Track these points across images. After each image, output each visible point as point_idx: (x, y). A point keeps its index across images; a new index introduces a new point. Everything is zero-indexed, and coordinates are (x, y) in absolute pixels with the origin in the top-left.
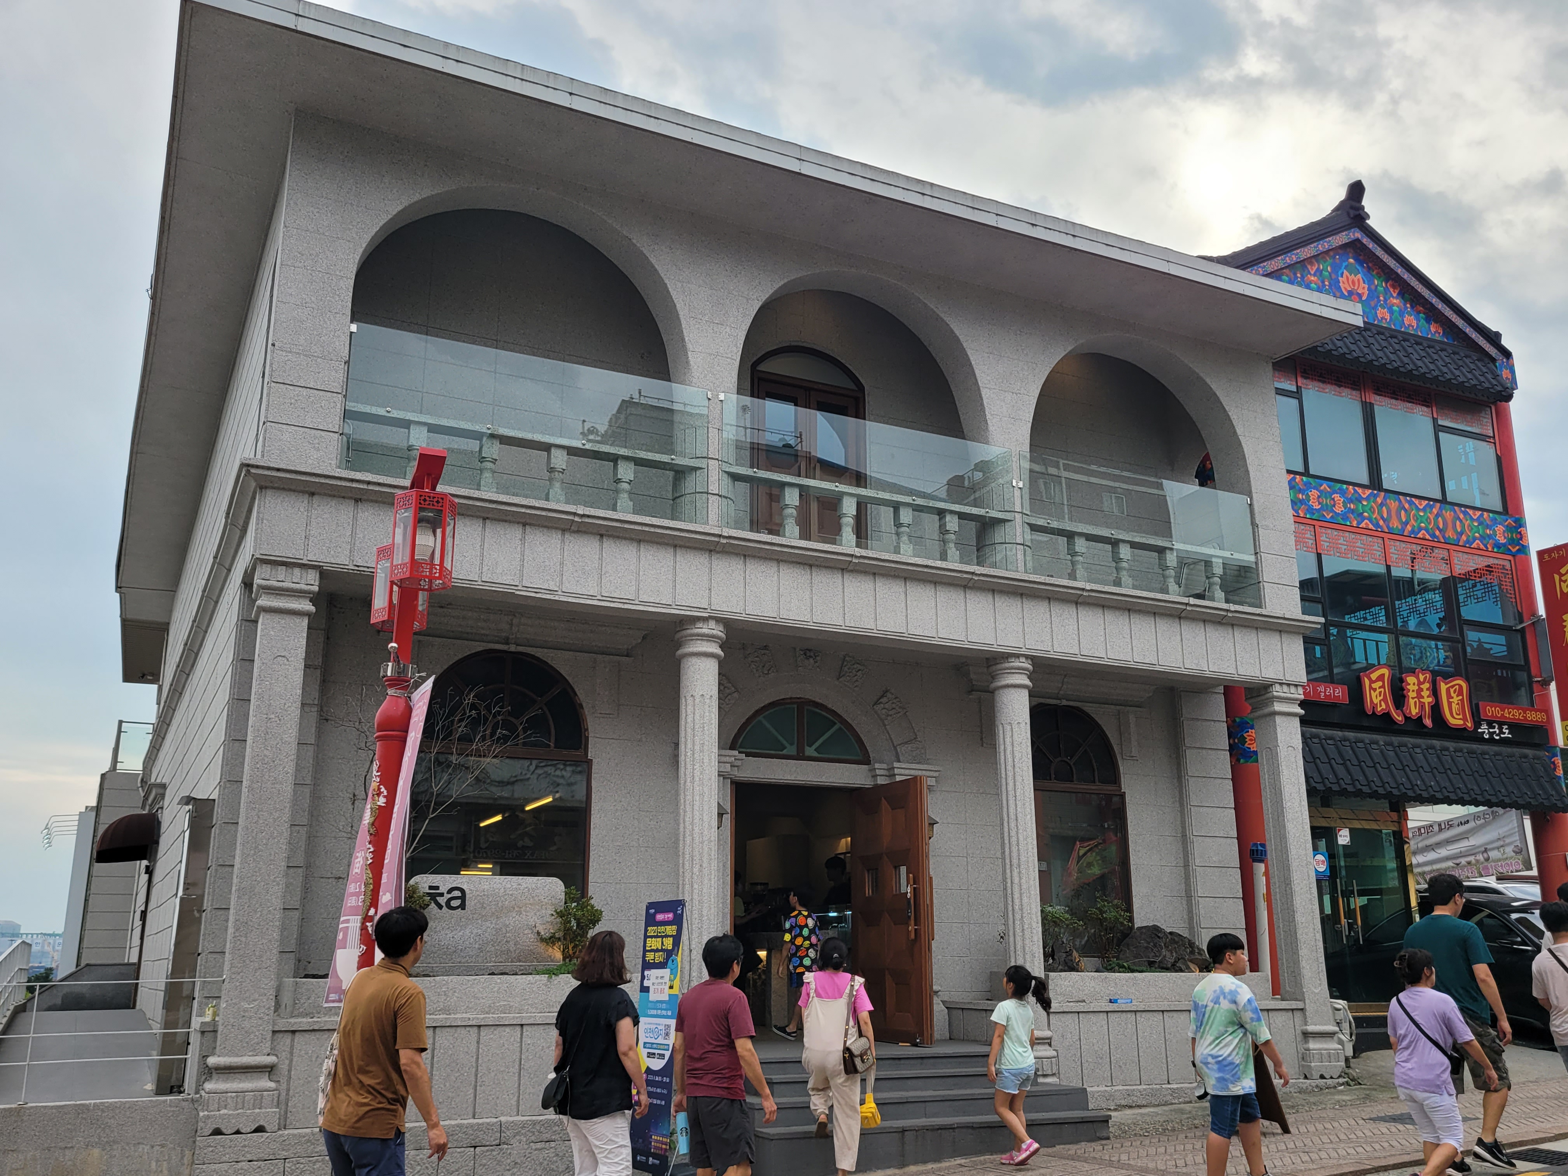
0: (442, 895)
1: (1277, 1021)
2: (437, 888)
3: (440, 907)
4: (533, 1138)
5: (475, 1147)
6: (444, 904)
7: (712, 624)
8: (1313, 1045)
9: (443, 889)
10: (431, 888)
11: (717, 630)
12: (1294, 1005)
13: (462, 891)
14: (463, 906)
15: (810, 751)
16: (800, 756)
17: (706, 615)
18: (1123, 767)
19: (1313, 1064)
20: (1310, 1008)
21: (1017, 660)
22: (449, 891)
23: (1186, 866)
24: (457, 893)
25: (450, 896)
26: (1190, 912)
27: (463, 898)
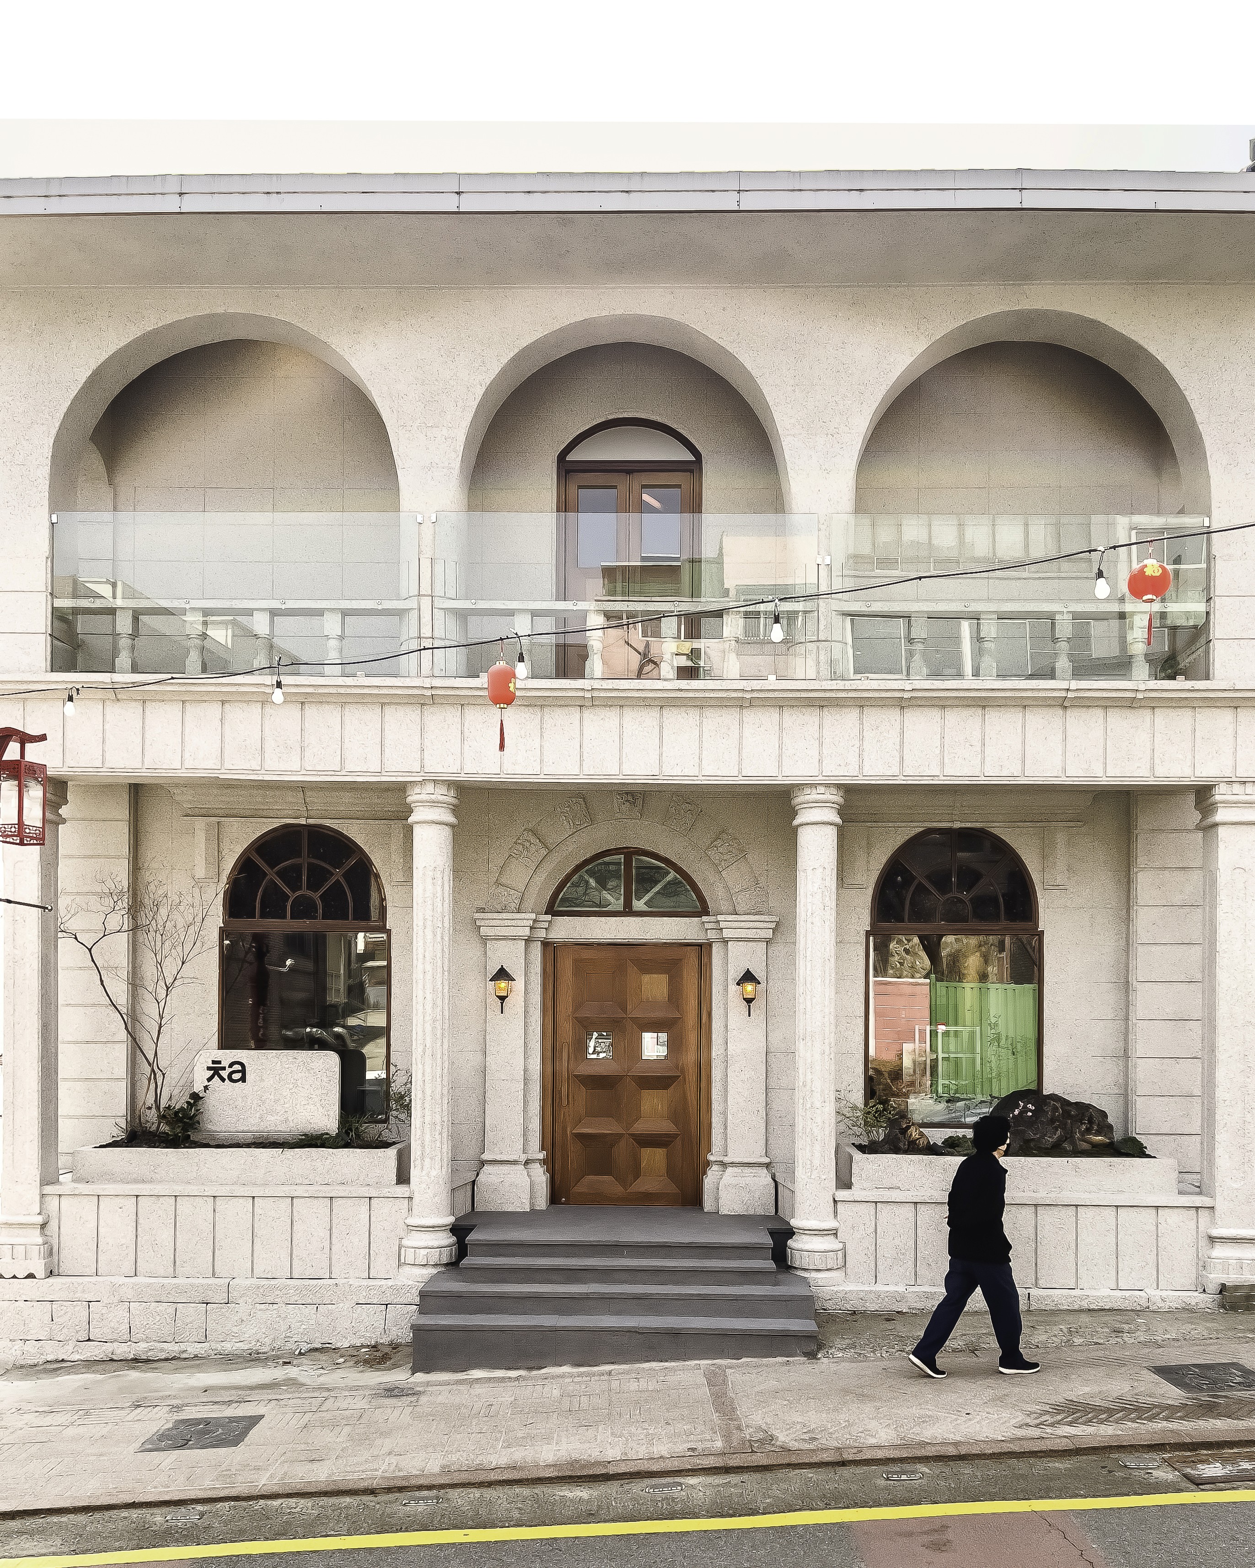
0: (224, 1069)
1: (1169, 1221)
2: (219, 1062)
3: (223, 1080)
4: (257, 1300)
5: (207, 1303)
6: (226, 1077)
7: (430, 788)
8: (1220, 1251)
9: (225, 1063)
10: (214, 1062)
11: (442, 794)
12: (1198, 1201)
13: (242, 1065)
14: (243, 1079)
15: (639, 905)
16: (628, 911)
17: (420, 779)
18: (1044, 900)
19: (1211, 1276)
20: (1220, 1205)
21: (814, 791)
22: (231, 1066)
23: (1127, 1019)
24: (237, 1067)
25: (231, 1070)
26: (1126, 1075)
27: (243, 1071)
